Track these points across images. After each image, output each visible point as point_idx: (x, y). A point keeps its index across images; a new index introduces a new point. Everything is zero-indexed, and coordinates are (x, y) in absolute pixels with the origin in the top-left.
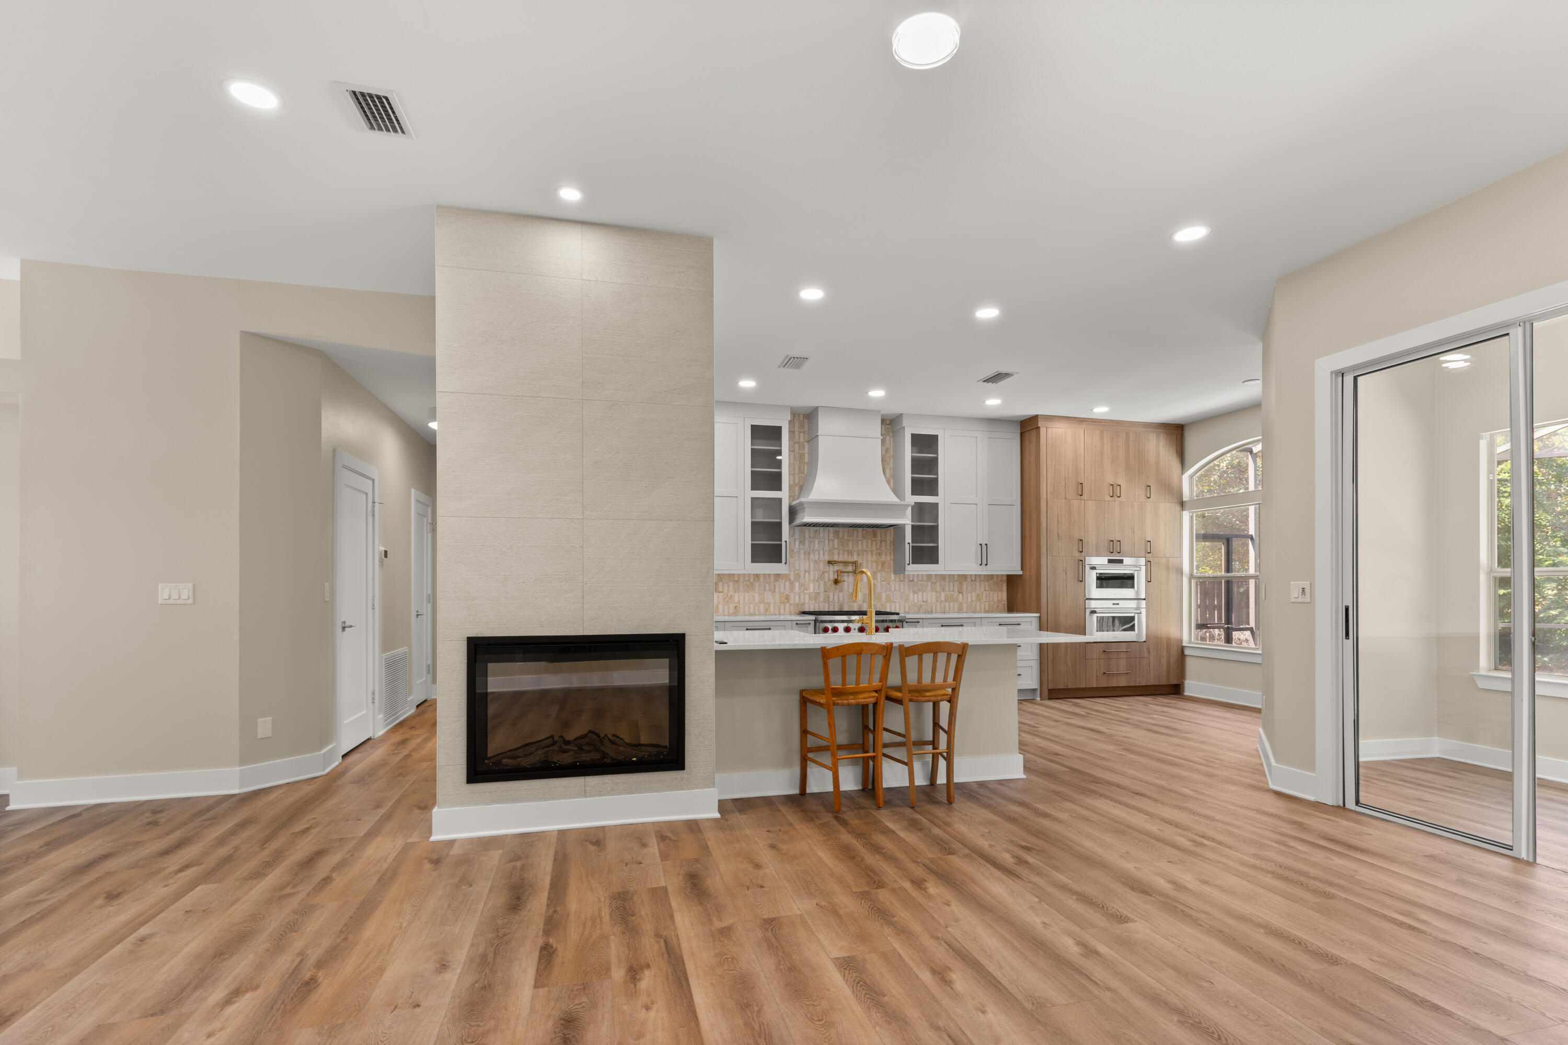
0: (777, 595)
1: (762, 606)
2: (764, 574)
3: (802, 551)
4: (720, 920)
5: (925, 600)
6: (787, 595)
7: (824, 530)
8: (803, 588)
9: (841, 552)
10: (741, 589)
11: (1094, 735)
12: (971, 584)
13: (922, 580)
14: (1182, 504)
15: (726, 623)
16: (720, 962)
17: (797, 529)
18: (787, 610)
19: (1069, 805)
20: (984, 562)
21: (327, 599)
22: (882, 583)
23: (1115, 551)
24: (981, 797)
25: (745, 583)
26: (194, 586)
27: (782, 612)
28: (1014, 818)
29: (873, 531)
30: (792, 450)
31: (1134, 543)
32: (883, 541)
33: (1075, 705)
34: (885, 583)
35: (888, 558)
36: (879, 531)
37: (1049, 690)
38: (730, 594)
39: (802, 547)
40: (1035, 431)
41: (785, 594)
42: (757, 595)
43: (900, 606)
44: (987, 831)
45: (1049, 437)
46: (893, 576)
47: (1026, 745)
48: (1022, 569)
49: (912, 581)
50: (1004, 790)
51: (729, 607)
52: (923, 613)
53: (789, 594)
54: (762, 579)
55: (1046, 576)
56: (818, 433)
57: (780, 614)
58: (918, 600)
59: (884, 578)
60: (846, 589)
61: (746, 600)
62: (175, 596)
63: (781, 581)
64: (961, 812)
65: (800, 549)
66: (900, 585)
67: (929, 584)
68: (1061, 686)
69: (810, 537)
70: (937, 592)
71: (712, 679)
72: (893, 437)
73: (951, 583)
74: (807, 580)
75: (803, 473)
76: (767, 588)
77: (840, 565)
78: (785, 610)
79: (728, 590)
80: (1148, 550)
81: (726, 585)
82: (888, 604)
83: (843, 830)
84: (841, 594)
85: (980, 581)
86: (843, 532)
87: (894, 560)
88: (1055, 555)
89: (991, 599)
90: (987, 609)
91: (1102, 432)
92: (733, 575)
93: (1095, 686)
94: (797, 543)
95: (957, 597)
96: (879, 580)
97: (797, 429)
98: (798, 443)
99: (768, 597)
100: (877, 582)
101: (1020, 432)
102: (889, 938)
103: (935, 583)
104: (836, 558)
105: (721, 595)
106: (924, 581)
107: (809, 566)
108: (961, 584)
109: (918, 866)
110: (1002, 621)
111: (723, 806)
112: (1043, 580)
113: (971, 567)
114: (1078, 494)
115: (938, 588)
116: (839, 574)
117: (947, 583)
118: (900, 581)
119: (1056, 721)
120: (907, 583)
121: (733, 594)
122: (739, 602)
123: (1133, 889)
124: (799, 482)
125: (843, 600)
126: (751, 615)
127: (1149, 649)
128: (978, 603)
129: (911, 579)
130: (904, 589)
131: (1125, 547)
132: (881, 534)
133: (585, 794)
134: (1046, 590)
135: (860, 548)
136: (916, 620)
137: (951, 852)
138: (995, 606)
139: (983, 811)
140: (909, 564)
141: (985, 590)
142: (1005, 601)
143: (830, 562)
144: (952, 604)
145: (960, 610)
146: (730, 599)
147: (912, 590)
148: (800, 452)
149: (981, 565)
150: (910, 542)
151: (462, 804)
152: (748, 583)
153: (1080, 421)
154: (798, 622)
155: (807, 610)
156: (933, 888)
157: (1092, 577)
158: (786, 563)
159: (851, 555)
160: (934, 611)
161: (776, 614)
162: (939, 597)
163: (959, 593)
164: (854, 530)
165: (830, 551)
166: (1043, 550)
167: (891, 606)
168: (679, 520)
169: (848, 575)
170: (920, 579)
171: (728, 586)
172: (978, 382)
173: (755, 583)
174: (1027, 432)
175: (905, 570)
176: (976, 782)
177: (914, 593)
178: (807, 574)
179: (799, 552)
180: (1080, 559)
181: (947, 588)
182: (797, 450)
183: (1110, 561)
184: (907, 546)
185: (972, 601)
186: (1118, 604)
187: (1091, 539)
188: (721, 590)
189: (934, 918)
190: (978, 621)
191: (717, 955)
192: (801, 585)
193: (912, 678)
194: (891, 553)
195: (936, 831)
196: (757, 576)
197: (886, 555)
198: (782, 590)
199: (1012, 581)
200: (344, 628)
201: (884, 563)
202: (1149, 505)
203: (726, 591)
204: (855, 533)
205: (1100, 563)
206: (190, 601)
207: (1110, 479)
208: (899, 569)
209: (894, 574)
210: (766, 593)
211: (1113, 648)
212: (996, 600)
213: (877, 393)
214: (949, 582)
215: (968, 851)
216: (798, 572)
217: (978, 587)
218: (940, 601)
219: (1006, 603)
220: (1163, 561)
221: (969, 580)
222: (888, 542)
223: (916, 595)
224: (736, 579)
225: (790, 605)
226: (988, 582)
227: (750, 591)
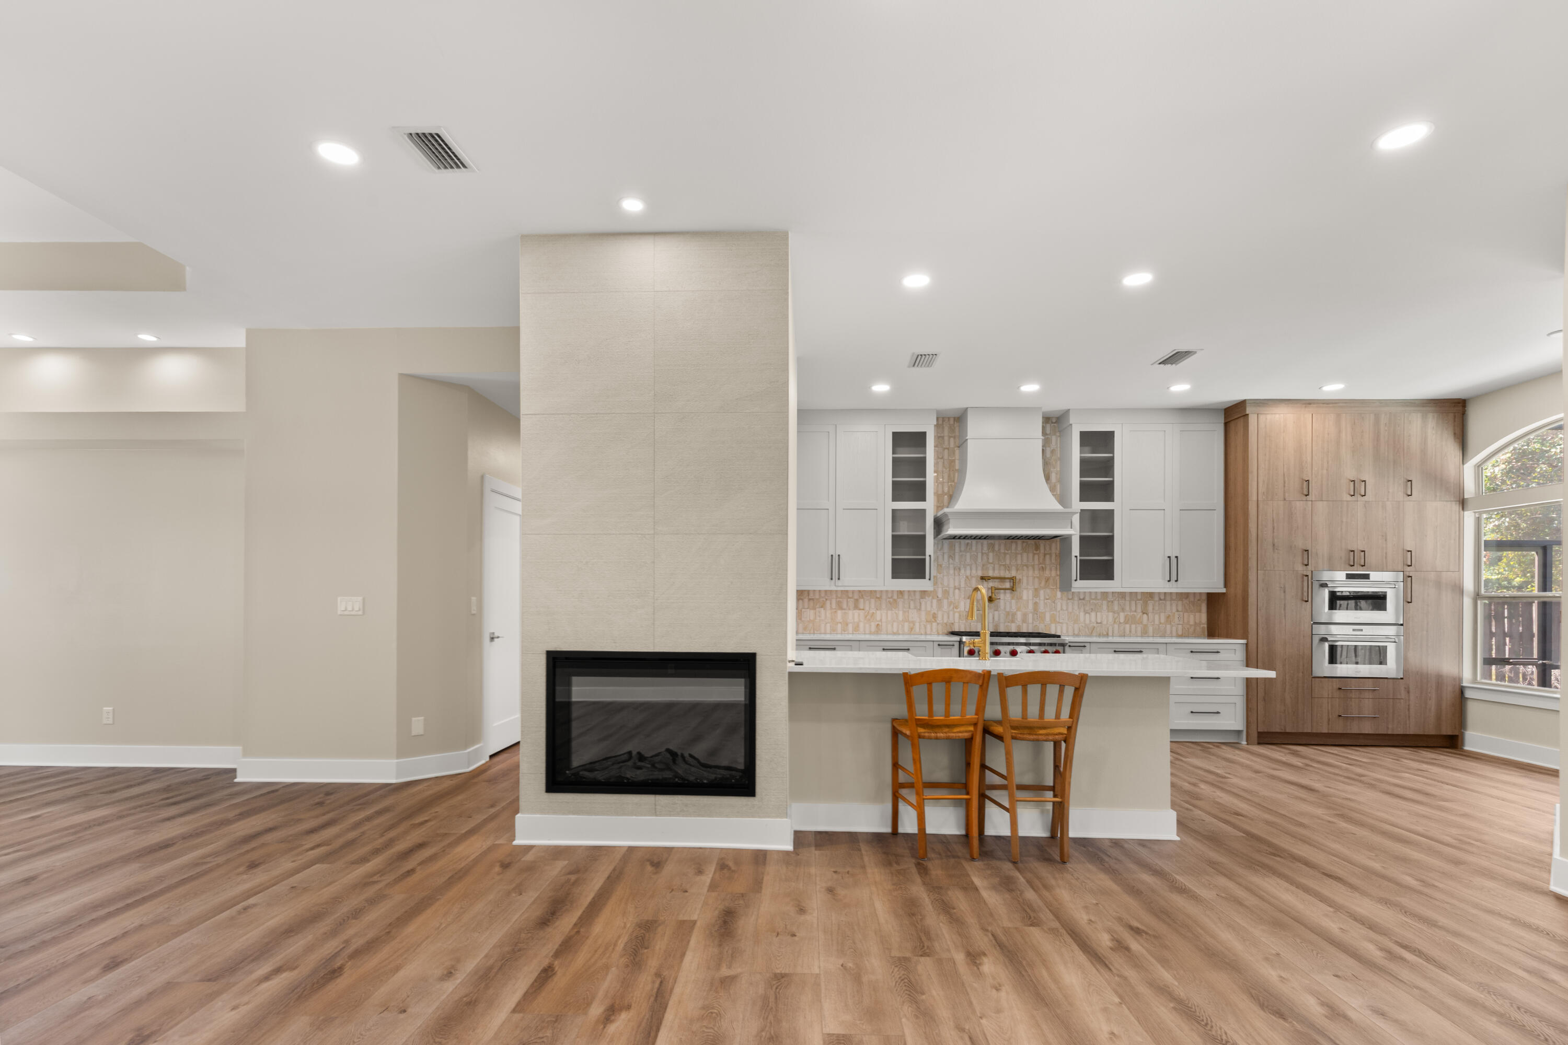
0: (923, 613)
1: (906, 624)
2: (909, 591)
3: (951, 566)
4: (730, 967)
5: (1099, 621)
6: (934, 613)
7: (977, 543)
8: (952, 607)
9: (997, 566)
10: (884, 606)
11: (1302, 794)
12: (1159, 604)
13: (1096, 599)
14: (1463, 503)
15: (861, 642)
16: (703, 1016)
17: (946, 542)
18: (934, 630)
19: (1222, 881)
20: (1174, 577)
21: (473, 612)
22: (1046, 601)
23: (1356, 563)
24: (1106, 859)
25: (888, 600)
26: (364, 599)
27: (928, 631)
28: (1138, 890)
29: (1036, 544)
30: (940, 457)
31: (1386, 553)
32: (1047, 554)
33: (1293, 754)
34: (1049, 601)
35: (1054, 574)
36: (1042, 543)
37: (1259, 733)
38: (871, 612)
39: (951, 561)
40: (1242, 419)
41: (933, 612)
42: (901, 613)
43: (1067, 628)
44: (1095, 902)
45: (1262, 425)
46: (1059, 594)
47: (1200, 799)
48: (1226, 586)
49: (1084, 599)
50: (1143, 853)
51: (870, 625)
52: (1096, 636)
53: (936, 612)
54: (906, 596)
55: (1255, 595)
56: (967, 436)
57: (926, 634)
58: (1090, 621)
59: (1048, 595)
60: (1002, 607)
61: (889, 618)
62: (350, 608)
63: (927, 598)
64: (1072, 875)
65: (949, 564)
66: (1067, 604)
67: (1105, 603)
68: (1277, 729)
69: (961, 551)
70: (1114, 612)
71: (785, 703)
72: (1060, 436)
73: (1133, 603)
74: (957, 597)
75: (953, 481)
76: (912, 606)
77: (995, 582)
78: (931, 629)
79: (870, 607)
80: (1408, 562)
81: (867, 602)
82: (1053, 626)
83: (918, 880)
84: (996, 613)
85: (1172, 600)
86: (1000, 545)
87: (1060, 576)
88: (1269, 569)
89: (1186, 620)
90: (1180, 633)
91: (1338, 416)
92: (875, 591)
93: (1325, 731)
94: (946, 556)
95: (1141, 617)
96: (1042, 597)
97: (946, 433)
98: (948, 449)
99: (913, 615)
100: (1039, 600)
101: (1223, 422)
102: (904, 1020)
103: (1112, 602)
104: (991, 574)
105: (862, 612)
106: (1098, 600)
107: (960, 582)
108: (1145, 604)
109: (986, 935)
110: (1194, 648)
111: (800, 838)
112: (1252, 599)
113: (1158, 584)
114: (1303, 494)
115: (1116, 608)
116: (993, 591)
117: (1127, 603)
118: (1069, 599)
119: (1257, 772)
120: (1076, 603)
121: (875, 612)
122: (881, 619)
123: (1262, 1006)
124: (949, 491)
125: (999, 620)
126: (894, 634)
127: (1409, 688)
128: (1168, 627)
129: (1082, 597)
130: (1073, 609)
131: (1371, 558)
132: (1045, 546)
133: (655, 813)
134: (1255, 612)
135: (1019, 562)
136: (1082, 644)
137: (1034, 922)
138: (1191, 630)
139: (1102, 876)
140: (1076, 580)
141: (1178, 611)
142: (1204, 624)
143: (982, 578)
144: (1133, 626)
145: (1145, 633)
146: (871, 617)
147: (1082, 610)
148: (950, 458)
149: (1169, 581)
150: (1078, 555)
151: (542, 811)
152: (891, 600)
153: (1305, 404)
154: (941, 643)
155: (957, 630)
156: (989, 966)
157: (1322, 596)
158: (930, 579)
159: (1009, 570)
160: (1110, 634)
161: (922, 634)
162: (1115, 619)
163: (1144, 613)
164: (1012, 542)
165: (983, 565)
166: (1252, 563)
167: (1056, 627)
168: (751, 534)
169: (1005, 593)
170: (1093, 597)
171: (870, 603)
172: (1152, 364)
173: (899, 600)
174: (1232, 422)
175: (1071, 587)
176: (1111, 840)
177: (1086, 612)
178: (957, 591)
179: (948, 568)
180: (1305, 574)
181: (1128, 608)
182: (946, 457)
183: (1349, 577)
184: (1074, 559)
185: (1160, 623)
186: (1362, 630)
187: (1322, 548)
188: (862, 608)
189: (971, 1003)
190: (1162, 647)
191: (704, 1008)
192: (950, 604)
193: (1015, 712)
194: (1057, 568)
195: (1030, 895)
196: (901, 593)
197: (1051, 570)
198: (929, 609)
199: (1213, 600)
200: (492, 639)
201: (1048, 579)
202: (1410, 505)
203: (867, 608)
204: (1014, 546)
205: (1335, 579)
206: (360, 613)
207: (1350, 473)
208: (1065, 586)
209: (1060, 591)
210: (910, 611)
211: (1353, 685)
212: (1192, 622)
213: (1030, 388)
214: (1130, 601)
215: (1056, 924)
216: (947, 589)
217: (1168, 607)
218: (1118, 623)
219: (1206, 626)
220: (1432, 575)
221: (1156, 598)
222: (1054, 556)
223: (1087, 615)
224: (878, 596)
225: (938, 624)
226: (1182, 601)
227: (893, 609)
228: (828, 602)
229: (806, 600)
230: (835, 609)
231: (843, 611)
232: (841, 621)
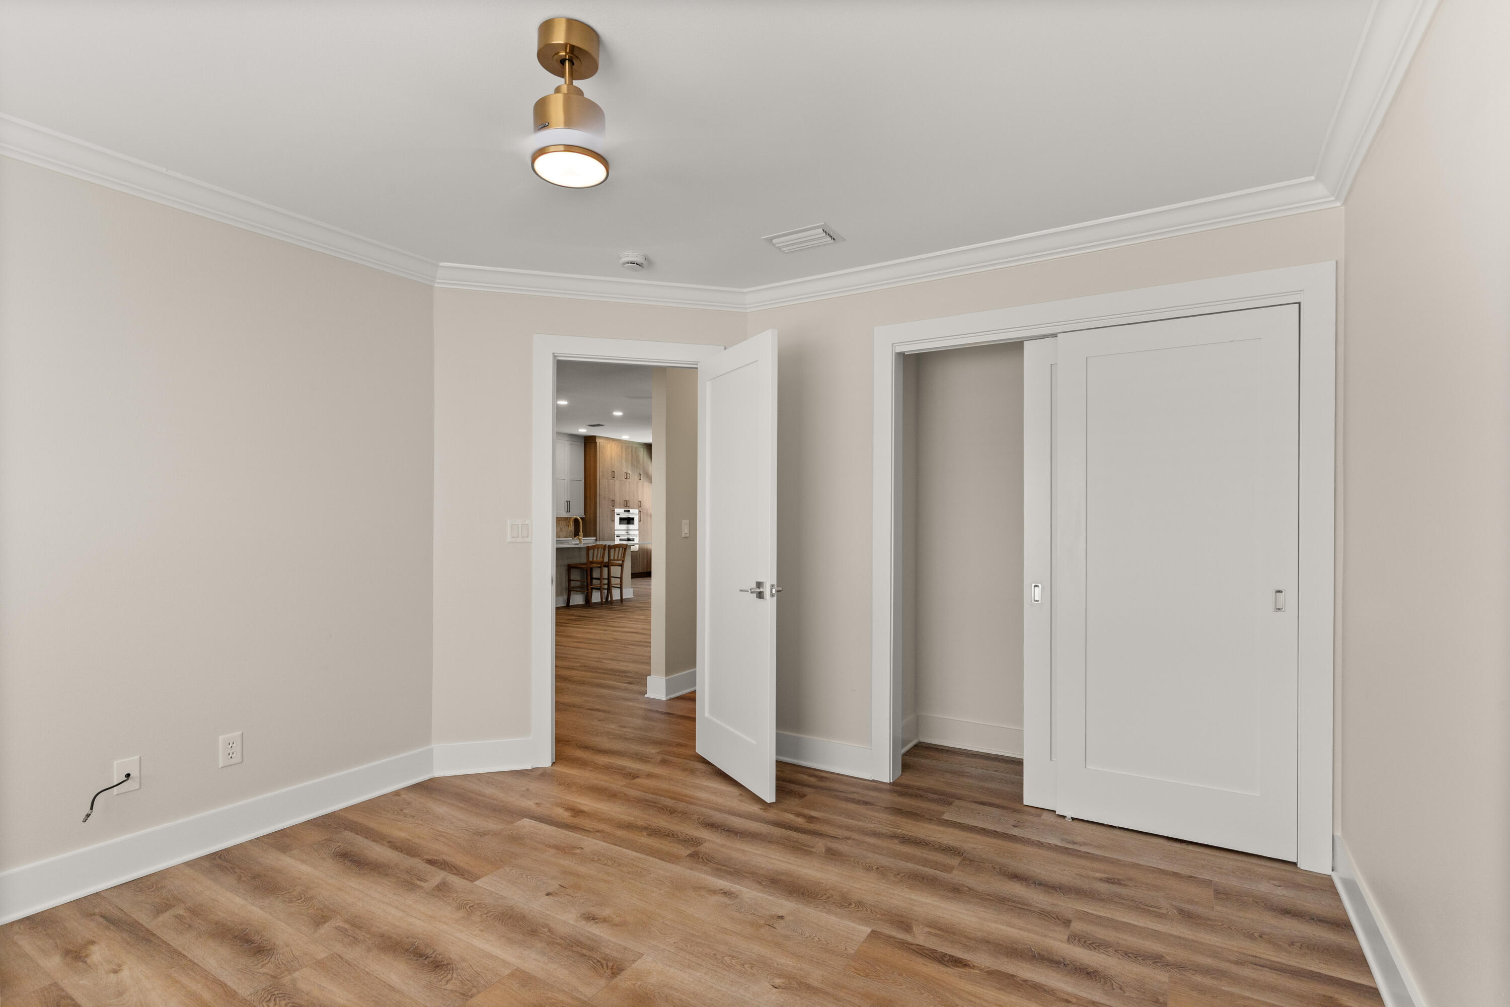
20: (568, 511)
23: (627, 505)
31: (634, 503)
40: (593, 443)
48: (585, 514)
80: (640, 506)
85: (564, 521)
91: (622, 446)
101: (584, 444)
112: (598, 520)
113: (563, 514)
114: (613, 477)
131: (630, 505)
134: (599, 525)
141: (564, 526)
149: (566, 512)
157: (617, 519)
166: (596, 505)
174: (589, 444)
180: (613, 509)
183: (625, 511)
186: (628, 532)
187: (617, 500)
202: (640, 483)
205: (620, 512)
207: (625, 470)
220: (645, 511)
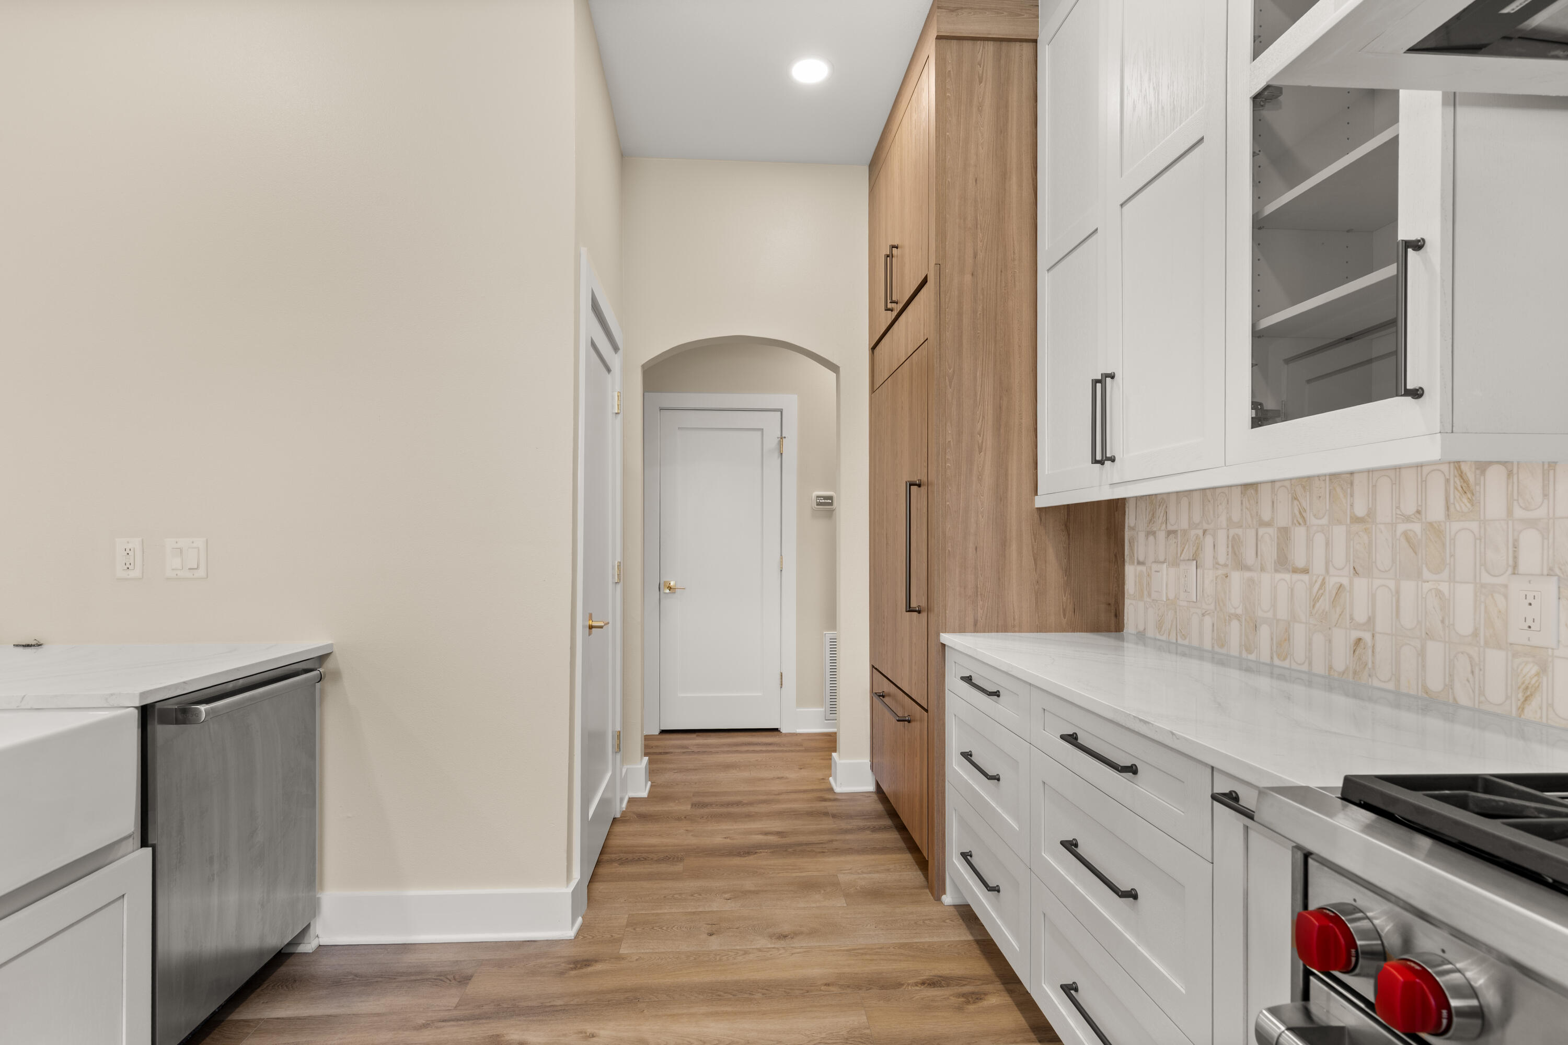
25: (1401, 528)
38: (1332, 581)
79: (1330, 563)
81: (1320, 540)
105: (1303, 584)
121: (1345, 581)
122: (1371, 621)
152: (1417, 527)
171: (1330, 543)
188: (1300, 563)
203: (1319, 565)
227: (1426, 574)
228: (1209, 540)
229: (1161, 535)
230: (1226, 565)
231: (1247, 574)
232: (1239, 611)
